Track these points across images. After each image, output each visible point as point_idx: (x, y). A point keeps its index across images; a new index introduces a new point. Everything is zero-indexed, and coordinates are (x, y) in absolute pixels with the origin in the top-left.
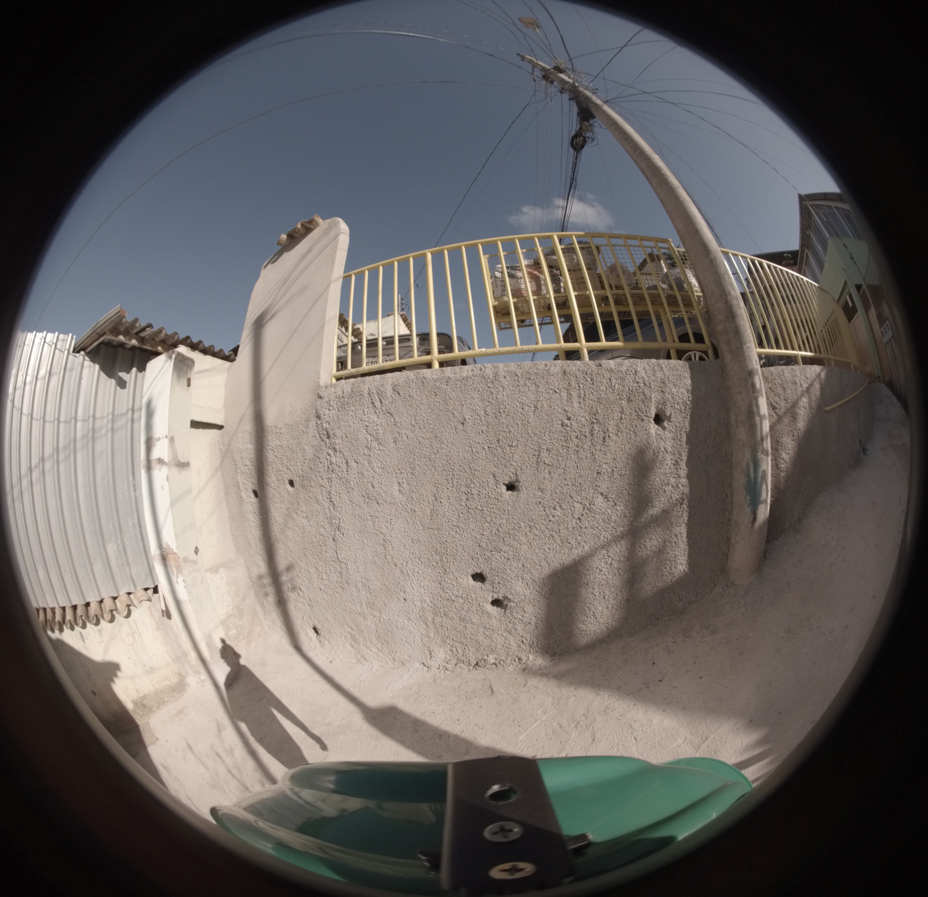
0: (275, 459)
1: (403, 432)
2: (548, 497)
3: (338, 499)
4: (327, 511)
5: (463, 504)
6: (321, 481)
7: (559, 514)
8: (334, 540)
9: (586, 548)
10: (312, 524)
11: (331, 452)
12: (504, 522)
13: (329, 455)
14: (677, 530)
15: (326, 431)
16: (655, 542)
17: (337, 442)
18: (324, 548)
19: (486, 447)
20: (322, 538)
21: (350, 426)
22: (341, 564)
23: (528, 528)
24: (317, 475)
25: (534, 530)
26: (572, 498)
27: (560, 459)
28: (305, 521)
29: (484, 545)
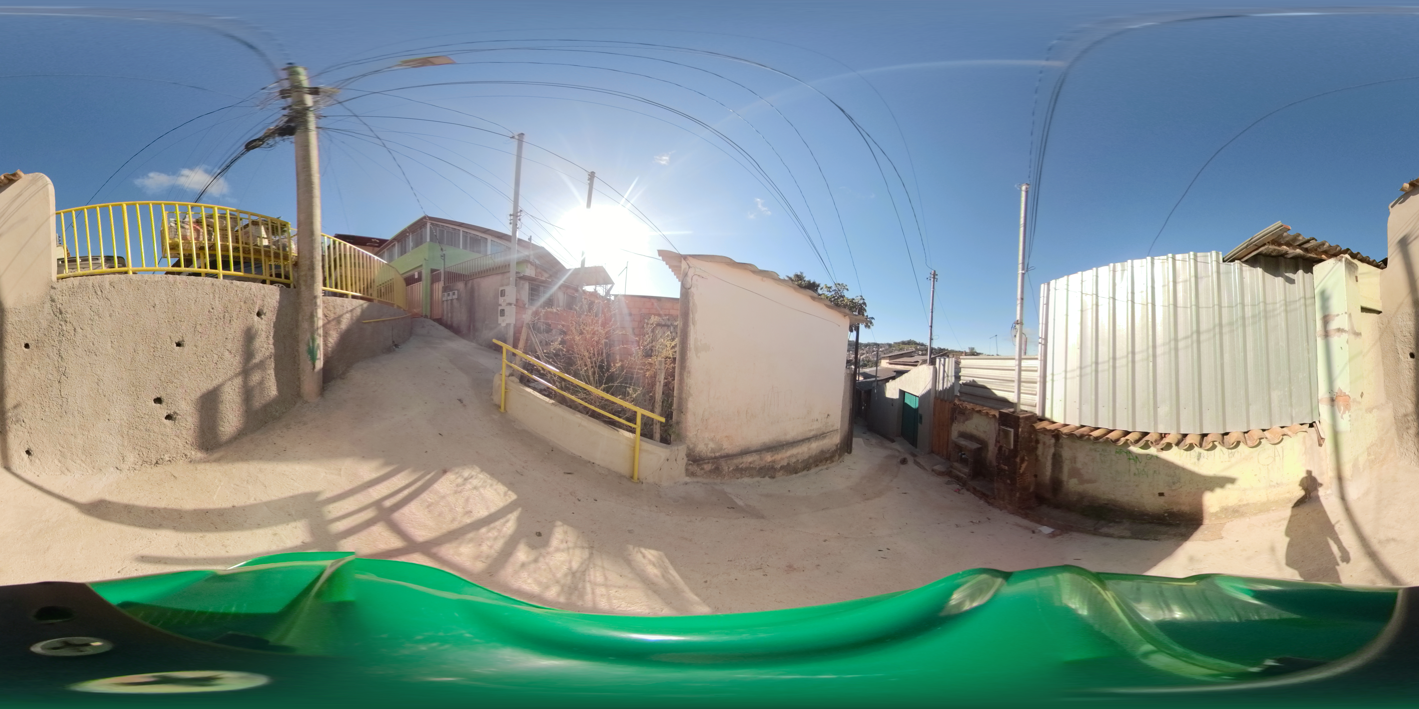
0: (14, 330)
1: (116, 310)
2: (199, 350)
3: (66, 353)
4: (56, 363)
5: (152, 354)
6: (52, 342)
7: (205, 360)
8: (59, 382)
9: (220, 380)
10: (42, 372)
11: (63, 323)
12: (175, 364)
13: (60, 324)
14: (269, 372)
15: (60, 309)
16: (257, 378)
17: (68, 316)
18: (50, 389)
19: (167, 321)
20: (49, 381)
21: (78, 306)
22: (63, 399)
23: (188, 368)
24: (50, 338)
25: (192, 370)
26: (212, 351)
27: (207, 329)
28: (37, 371)
29: (162, 379)
